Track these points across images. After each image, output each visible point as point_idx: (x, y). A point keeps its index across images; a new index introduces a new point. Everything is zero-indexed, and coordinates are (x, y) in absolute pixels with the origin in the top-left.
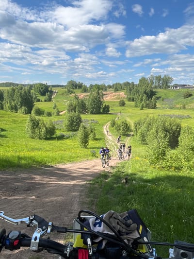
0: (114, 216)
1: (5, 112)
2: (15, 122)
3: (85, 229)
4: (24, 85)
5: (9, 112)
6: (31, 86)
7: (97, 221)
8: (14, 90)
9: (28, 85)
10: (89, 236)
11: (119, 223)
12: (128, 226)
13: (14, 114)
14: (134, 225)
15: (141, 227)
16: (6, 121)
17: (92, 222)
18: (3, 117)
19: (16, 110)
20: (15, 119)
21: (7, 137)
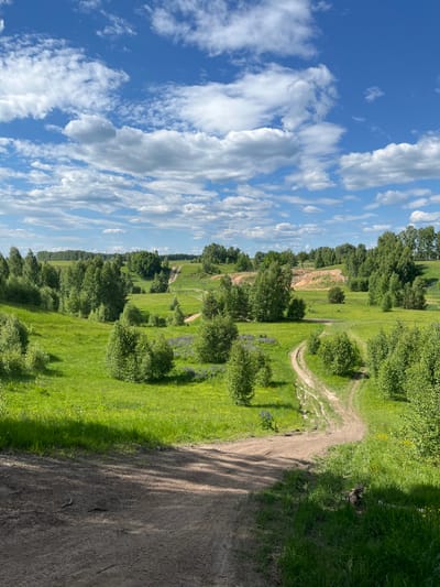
1: (61, 316)
2: (80, 339)
4: (105, 256)
5: (69, 317)
6: (121, 259)
8: (83, 268)
9: (115, 256)
13: (79, 320)
16: (63, 336)
18: (55, 328)
19: (86, 313)
20: (82, 332)
21: (61, 376)
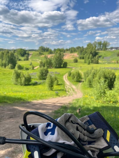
0: (71, 119)
3: (31, 139)
4: (10, 50)
6: (15, 51)
7: (49, 128)
8: (3, 53)
9: (13, 50)
10: (37, 148)
11: (79, 128)
12: (91, 132)
14: (99, 131)
15: (108, 134)
17: (42, 129)
19: (5, 66)
20: (4, 72)
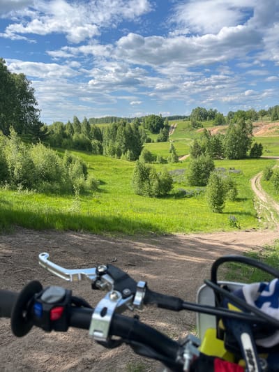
1: (105, 158)
2: (116, 171)
4: (130, 120)
5: (110, 158)
6: (139, 121)
8: (116, 128)
9: (135, 119)
13: (115, 160)
16: (106, 170)
18: (102, 165)
19: (119, 155)
20: (117, 167)
21: (106, 193)
